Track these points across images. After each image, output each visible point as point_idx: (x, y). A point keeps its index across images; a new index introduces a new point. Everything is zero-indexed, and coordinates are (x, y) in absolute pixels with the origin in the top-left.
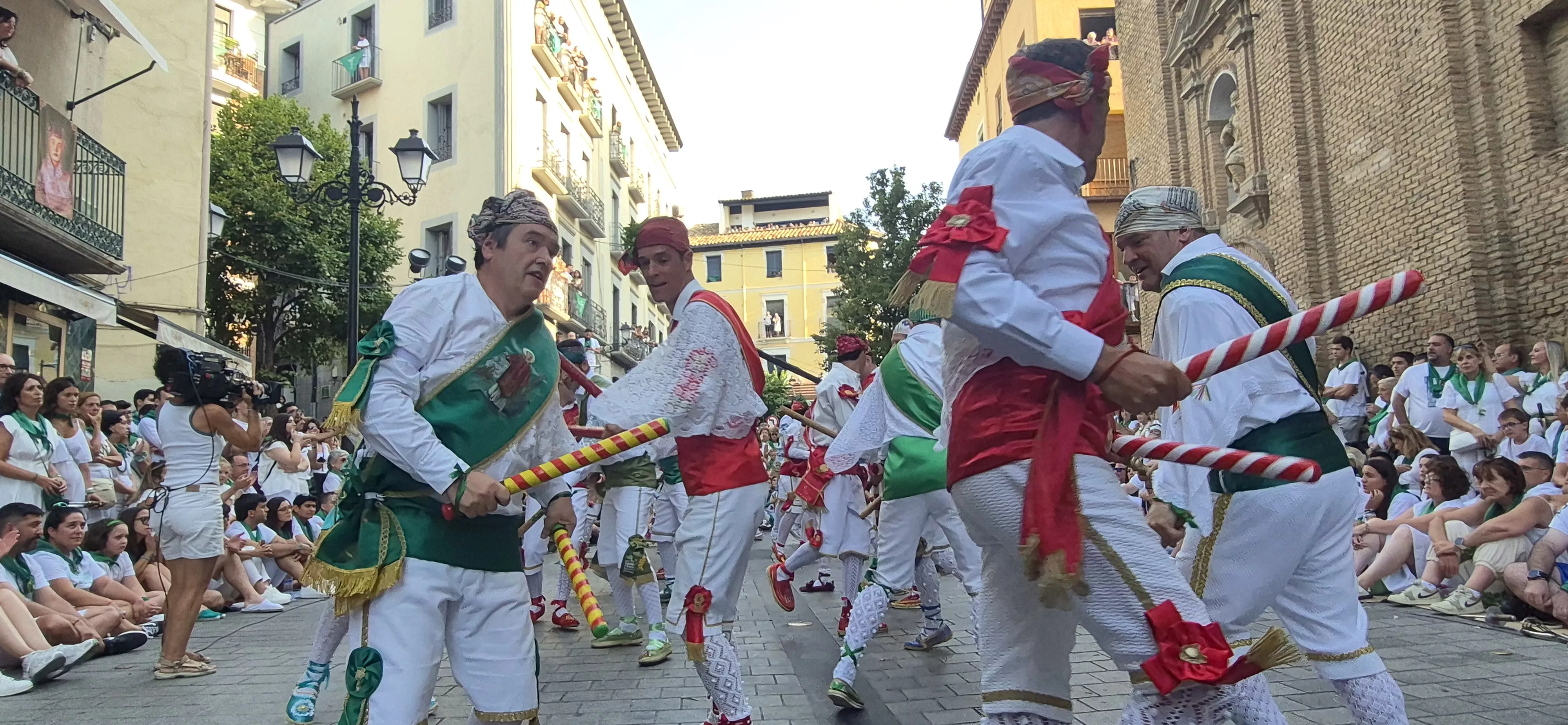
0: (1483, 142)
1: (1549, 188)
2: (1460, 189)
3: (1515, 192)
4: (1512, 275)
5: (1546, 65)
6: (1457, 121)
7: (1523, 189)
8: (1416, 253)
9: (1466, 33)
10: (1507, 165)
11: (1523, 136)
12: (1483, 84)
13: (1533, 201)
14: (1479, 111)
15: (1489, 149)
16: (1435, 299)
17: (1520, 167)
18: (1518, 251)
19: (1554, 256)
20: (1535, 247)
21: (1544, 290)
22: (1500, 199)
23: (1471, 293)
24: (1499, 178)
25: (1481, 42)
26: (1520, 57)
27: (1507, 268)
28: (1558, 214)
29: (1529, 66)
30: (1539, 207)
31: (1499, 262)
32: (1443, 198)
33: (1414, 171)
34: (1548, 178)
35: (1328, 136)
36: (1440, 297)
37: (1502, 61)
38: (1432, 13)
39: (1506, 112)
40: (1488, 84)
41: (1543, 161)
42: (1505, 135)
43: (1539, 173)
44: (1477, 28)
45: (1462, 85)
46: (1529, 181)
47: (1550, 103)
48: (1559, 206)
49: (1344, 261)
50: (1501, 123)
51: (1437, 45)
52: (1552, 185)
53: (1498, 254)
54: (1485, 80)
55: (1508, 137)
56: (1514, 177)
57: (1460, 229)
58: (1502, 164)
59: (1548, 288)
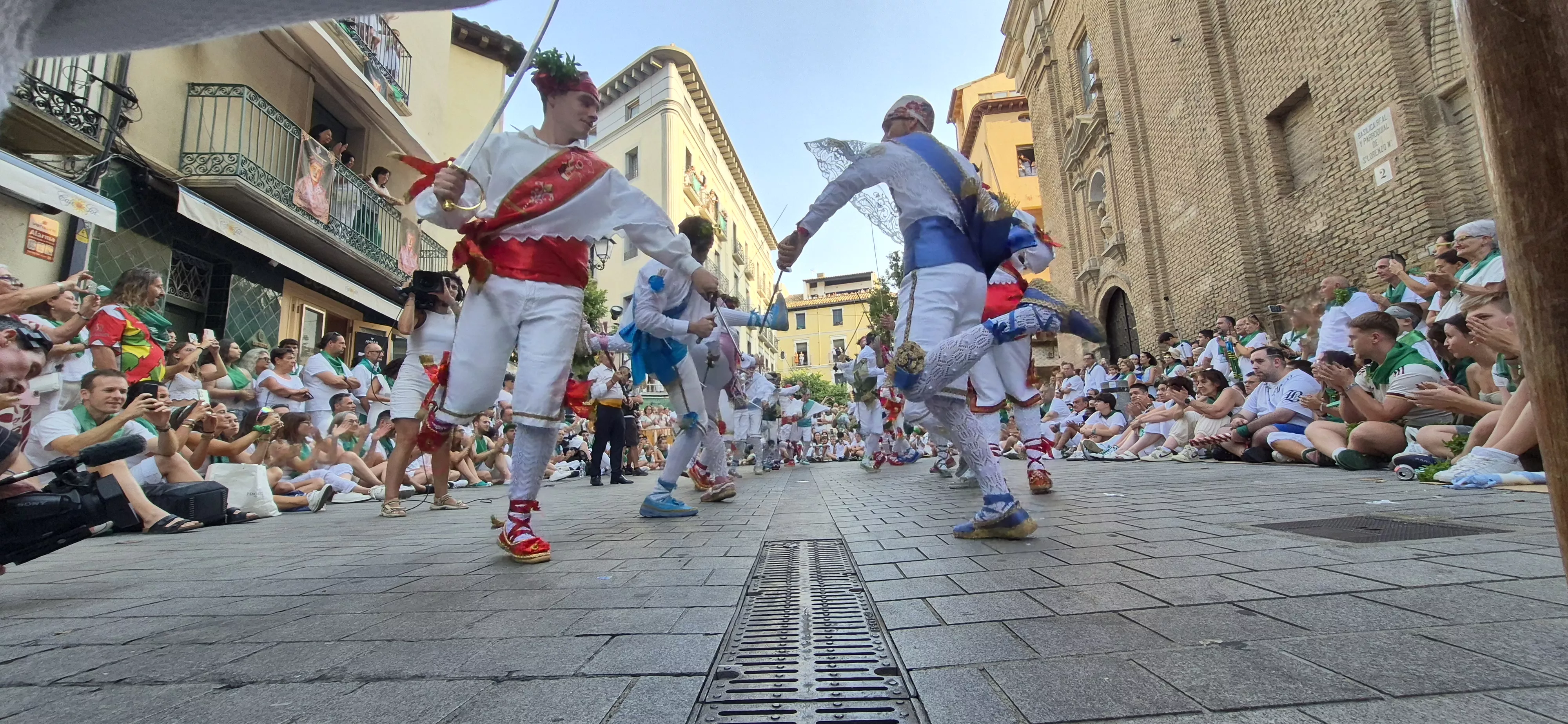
0: (1248, 193)
1: (1290, 218)
2: (1235, 224)
3: (1270, 223)
4: (1271, 275)
5: (1284, 141)
6: (1231, 182)
7: (1274, 220)
8: (1212, 268)
9: (1234, 127)
10: (1264, 206)
11: (1272, 187)
12: (1245, 158)
13: (1281, 226)
14: (1244, 174)
15: (1252, 197)
16: (1225, 295)
17: (1272, 206)
18: (1274, 260)
19: (1295, 260)
20: (1284, 256)
21: (1291, 282)
22: (1261, 228)
23: (1245, 289)
24: (1259, 214)
25: (1243, 132)
26: (1266, 139)
27: (1267, 271)
28: (1296, 233)
29: (1273, 144)
30: (1285, 230)
31: (1262, 268)
32: (1225, 231)
33: (1207, 217)
34: (1288, 211)
35: (1159, 203)
36: (1228, 294)
37: (1257, 142)
38: (1212, 117)
39: (1261, 173)
40: (1249, 157)
41: (1285, 201)
42: (1261, 188)
43: (1284, 208)
44: (1241, 123)
45: (1233, 159)
46: (1278, 215)
47: (1289, 165)
48: (1296, 228)
49: (1173, 280)
50: (1259, 180)
51: (1216, 136)
52: (1291, 215)
53: (1261, 262)
54: (1247, 154)
55: (1263, 188)
56: (1269, 213)
57: (1237, 249)
58: (1261, 206)
59: (1294, 280)
